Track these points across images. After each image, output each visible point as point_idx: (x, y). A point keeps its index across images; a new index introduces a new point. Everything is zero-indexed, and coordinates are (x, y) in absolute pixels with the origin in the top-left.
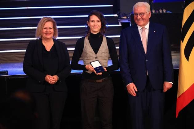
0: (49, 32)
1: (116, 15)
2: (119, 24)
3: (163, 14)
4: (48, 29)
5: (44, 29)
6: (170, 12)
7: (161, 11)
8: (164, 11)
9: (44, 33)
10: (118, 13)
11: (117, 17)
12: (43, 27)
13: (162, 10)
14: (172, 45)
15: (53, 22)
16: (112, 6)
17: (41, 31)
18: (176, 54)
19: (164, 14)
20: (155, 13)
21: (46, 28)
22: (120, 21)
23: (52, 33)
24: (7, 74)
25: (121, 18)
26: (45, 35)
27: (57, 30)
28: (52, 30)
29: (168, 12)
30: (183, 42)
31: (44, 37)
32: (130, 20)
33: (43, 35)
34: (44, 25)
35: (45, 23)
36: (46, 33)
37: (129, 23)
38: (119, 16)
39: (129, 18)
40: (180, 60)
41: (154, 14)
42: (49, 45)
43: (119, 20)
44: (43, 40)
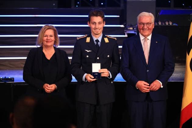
0: (50, 39)
1: (122, 26)
2: (125, 35)
3: (169, 26)
4: (49, 36)
5: (45, 37)
6: (176, 25)
7: (167, 24)
8: (171, 24)
9: (44, 41)
10: (125, 24)
11: (123, 27)
12: (44, 35)
13: (169, 22)
14: (177, 58)
15: (54, 30)
16: (119, 16)
17: (41, 38)
18: (181, 66)
19: (171, 26)
20: (162, 25)
21: (47, 36)
22: (126, 32)
23: (52, 41)
24: (13, 81)
25: (127, 29)
26: (45, 42)
27: (59, 38)
28: (53, 38)
29: (174, 24)
30: (189, 55)
31: (45, 45)
32: (136, 31)
33: (44, 43)
34: (45, 32)
35: (46, 31)
36: (46, 40)
37: (135, 34)
38: (125, 27)
39: (135, 29)
40: (185, 72)
41: (160, 26)
42: (49, 54)
43: (125, 30)
44: (43, 48)
